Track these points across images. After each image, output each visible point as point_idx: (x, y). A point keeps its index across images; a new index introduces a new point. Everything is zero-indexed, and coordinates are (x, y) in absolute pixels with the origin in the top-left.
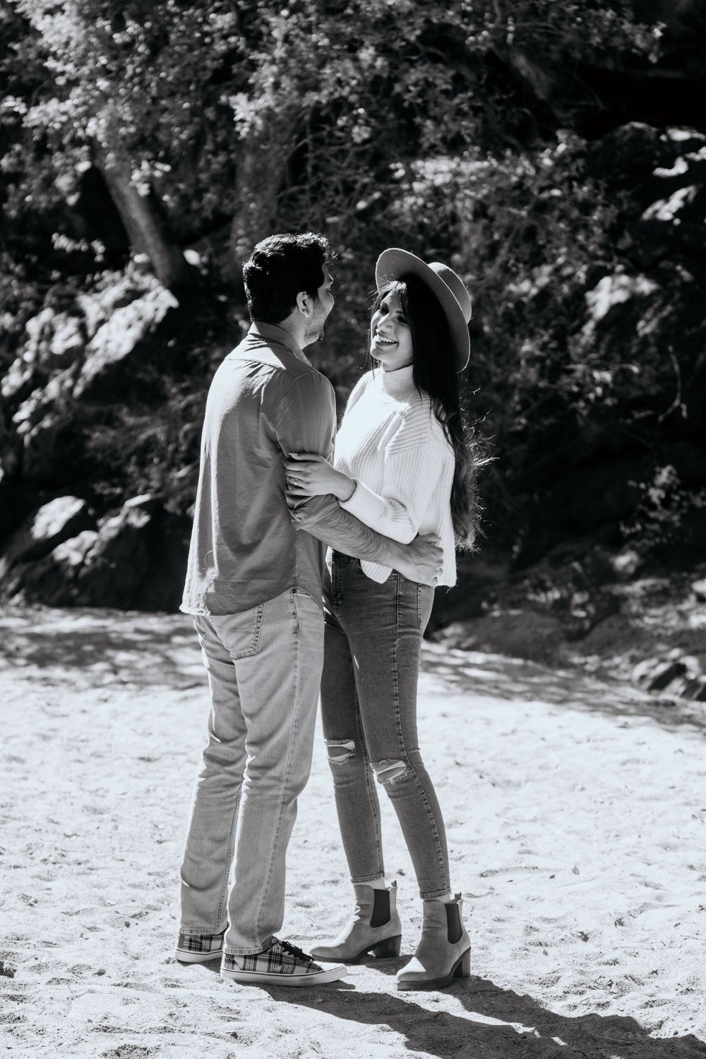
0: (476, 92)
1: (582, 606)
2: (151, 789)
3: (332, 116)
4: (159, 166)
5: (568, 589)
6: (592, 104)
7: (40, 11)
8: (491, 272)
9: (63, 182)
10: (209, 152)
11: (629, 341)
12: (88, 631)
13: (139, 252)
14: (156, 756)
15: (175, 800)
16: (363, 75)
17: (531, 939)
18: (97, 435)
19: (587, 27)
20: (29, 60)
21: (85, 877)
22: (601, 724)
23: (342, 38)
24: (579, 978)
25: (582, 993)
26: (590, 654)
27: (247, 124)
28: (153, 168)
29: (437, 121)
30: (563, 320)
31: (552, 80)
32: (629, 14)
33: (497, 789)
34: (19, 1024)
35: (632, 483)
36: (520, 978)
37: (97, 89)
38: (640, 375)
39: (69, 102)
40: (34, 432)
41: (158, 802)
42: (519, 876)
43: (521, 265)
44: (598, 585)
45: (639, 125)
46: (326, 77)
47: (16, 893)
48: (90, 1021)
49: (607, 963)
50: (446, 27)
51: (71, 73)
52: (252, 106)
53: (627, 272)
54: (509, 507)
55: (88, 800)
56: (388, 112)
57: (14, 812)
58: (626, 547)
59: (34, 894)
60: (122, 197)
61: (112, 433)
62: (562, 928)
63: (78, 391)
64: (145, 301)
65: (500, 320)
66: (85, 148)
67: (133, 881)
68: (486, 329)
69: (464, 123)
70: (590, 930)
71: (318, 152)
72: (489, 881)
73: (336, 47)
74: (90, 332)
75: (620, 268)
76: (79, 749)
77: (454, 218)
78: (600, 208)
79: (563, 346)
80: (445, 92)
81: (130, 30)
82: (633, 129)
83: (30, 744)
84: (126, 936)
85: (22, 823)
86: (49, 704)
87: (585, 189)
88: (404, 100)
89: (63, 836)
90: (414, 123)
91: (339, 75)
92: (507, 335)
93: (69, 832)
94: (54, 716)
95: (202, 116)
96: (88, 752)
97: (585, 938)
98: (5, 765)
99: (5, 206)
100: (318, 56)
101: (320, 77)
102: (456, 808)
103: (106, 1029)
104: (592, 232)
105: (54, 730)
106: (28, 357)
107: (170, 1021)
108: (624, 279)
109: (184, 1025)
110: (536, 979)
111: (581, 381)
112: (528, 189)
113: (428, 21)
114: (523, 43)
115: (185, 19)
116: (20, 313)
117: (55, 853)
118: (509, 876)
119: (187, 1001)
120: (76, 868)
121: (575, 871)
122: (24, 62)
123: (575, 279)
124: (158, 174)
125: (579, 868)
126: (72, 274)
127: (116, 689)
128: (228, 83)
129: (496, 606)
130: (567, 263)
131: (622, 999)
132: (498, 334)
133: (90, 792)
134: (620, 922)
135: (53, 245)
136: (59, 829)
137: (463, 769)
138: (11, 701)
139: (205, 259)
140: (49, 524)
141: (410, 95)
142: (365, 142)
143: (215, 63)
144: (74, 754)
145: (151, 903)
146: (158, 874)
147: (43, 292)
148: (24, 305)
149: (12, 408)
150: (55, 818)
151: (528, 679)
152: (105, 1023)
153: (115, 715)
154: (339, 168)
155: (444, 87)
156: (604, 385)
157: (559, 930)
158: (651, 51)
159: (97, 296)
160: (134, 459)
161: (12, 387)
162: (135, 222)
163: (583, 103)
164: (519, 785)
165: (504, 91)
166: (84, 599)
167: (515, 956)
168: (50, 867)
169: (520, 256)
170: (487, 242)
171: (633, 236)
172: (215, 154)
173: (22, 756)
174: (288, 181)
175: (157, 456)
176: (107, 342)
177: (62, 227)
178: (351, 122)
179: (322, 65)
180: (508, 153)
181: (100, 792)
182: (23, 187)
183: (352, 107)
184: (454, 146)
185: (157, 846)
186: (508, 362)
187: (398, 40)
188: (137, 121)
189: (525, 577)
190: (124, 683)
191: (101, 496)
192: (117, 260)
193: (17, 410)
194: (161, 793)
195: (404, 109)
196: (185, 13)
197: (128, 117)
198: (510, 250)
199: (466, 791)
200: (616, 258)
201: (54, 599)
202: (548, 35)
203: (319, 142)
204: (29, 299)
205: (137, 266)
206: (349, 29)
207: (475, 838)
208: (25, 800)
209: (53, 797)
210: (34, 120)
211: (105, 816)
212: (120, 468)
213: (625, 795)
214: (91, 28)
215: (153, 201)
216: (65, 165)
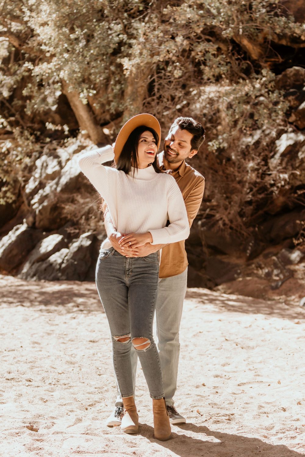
0: (227, 55)
1: (277, 275)
2: (95, 353)
3: (165, 67)
4: (91, 91)
5: (272, 268)
6: (277, 60)
7: (38, 25)
8: (235, 133)
9: (50, 100)
10: (112, 85)
11: (295, 160)
12: (66, 290)
13: (83, 129)
14: (97, 340)
15: (105, 358)
16: (178, 48)
17: (261, 411)
18: (67, 207)
19: (274, 25)
20: (34, 47)
21: (68, 390)
22: (287, 323)
23: (169, 33)
24: (282, 426)
25: (284, 433)
26: (282, 295)
27: (129, 71)
28: (89, 92)
29: (211, 67)
30: (266, 153)
31: (259, 50)
32: (293, 18)
33: (244, 350)
34: (41, 451)
35: (298, 222)
36: (257, 427)
37: (63, 57)
38: (300, 175)
39: (51, 64)
40: (40, 207)
41: (98, 359)
42: (255, 385)
43: (248, 129)
44: (284, 266)
45: (297, 68)
46: (162, 49)
47: (38, 397)
48: (71, 449)
49: (294, 420)
50: (213, 27)
51: (52, 51)
52: (131, 63)
53: (293, 131)
54: (245, 233)
55: (68, 359)
56: (189, 64)
57: (36, 364)
58: (296, 249)
59: (46, 398)
60: (75, 106)
61: (74, 206)
62: (274, 406)
63: (59, 189)
64: (87, 150)
65: (239, 153)
66: (59, 84)
67: (88, 391)
68: (233, 157)
69: (222, 68)
70: (286, 406)
71: (159, 82)
72: (242, 388)
73: (166, 37)
74: (63, 164)
75: (290, 129)
76: (63, 338)
77: (218, 111)
78: (281, 103)
79: (266, 164)
80: (214, 55)
81: (77, 33)
82: (295, 70)
83: (43, 337)
84: (86, 414)
85: (40, 369)
86: (50, 320)
87: (275, 95)
88: (196, 59)
89: (58, 374)
90: (200, 68)
91: (168, 48)
92: (243, 160)
93: (60, 372)
94: (52, 325)
95: (110, 69)
96: (68, 339)
97: (284, 410)
98: (32, 345)
99: (25, 110)
100: (159, 41)
101: (160, 50)
102: (227, 358)
103: (79, 452)
104: (278, 113)
105: (53, 331)
106: (37, 175)
107: (106, 448)
108: (292, 135)
109: (112, 450)
110: (264, 427)
111: (275, 179)
112: (250, 96)
113: (205, 24)
114: (247, 33)
115: (101, 26)
116: (33, 157)
117: (54, 381)
118: (251, 386)
119: (113, 440)
120: (64, 387)
121: (279, 383)
122: (32, 47)
123: (271, 135)
124: (91, 95)
125: (281, 381)
126: (55, 140)
127: (78, 313)
128: (120, 55)
129: (240, 276)
130: (268, 128)
131: (302, 435)
132: (239, 160)
133: (69, 355)
134: (299, 403)
135: (46, 128)
136: (56, 371)
137: (229, 342)
138: (33, 319)
139: (112, 132)
140: (48, 246)
141: (199, 56)
142: (180, 77)
143: (114, 45)
144: (61, 340)
145: (97, 400)
146: (99, 388)
147: (42, 148)
148: (34, 154)
149: (31, 198)
150: (54, 366)
151: (256, 305)
152: (78, 450)
153: (79, 324)
154: (169, 89)
155: (213, 52)
156: (285, 180)
157: (273, 407)
158: (302, 35)
159: (66, 149)
160: (84, 217)
161: (30, 189)
162: (81, 116)
163: (273, 60)
164: (253, 348)
165: (239, 54)
166: (64, 278)
167: (254, 418)
168: (53, 386)
169: (248, 125)
170: (233, 120)
171: (296, 116)
172: (115, 85)
173: (39, 342)
174: (147, 96)
175: (94, 215)
176: (71, 168)
177: (50, 120)
178: (174, 68)
179: (160, 45)
180: (241, 81)
181: (73, 356)
182: (33, 101)
183: (173, 62)
184: (218, 79)
185: (98, 376)
186: (243, 171)
187: (193, 33)
188: (81, 71)
189: (253, 263)
190: (81, 311)
191: (70, 234)
192: (74, 133)
193: (32, 199)
194: (99, 355)
195: (196, 62)
196: (101, 24)
197: (77, 70)
198: (243, 123)
199: (231, 351)
200: (289, 126)
201: (51, 277)
202: (258, 29)
203: (160, 78)
204: (37, 151)
205: (83, 135)
206: (171, 29)
207: (235, 370)
208: (41, 359)
209: (53, 358)
210: (37, 72)
211: (76, 365)
212: (78, 221)
213: (299, 351)
214: (60, 31)
215: (89, 106)
216: (51, 93)
